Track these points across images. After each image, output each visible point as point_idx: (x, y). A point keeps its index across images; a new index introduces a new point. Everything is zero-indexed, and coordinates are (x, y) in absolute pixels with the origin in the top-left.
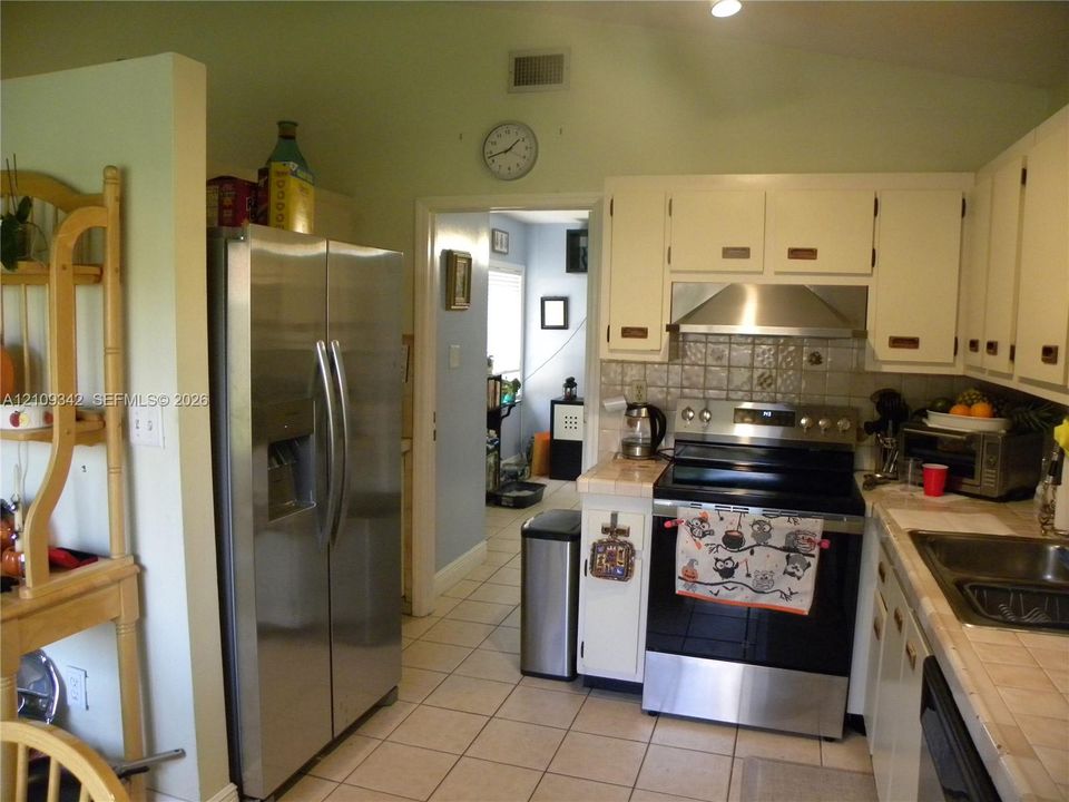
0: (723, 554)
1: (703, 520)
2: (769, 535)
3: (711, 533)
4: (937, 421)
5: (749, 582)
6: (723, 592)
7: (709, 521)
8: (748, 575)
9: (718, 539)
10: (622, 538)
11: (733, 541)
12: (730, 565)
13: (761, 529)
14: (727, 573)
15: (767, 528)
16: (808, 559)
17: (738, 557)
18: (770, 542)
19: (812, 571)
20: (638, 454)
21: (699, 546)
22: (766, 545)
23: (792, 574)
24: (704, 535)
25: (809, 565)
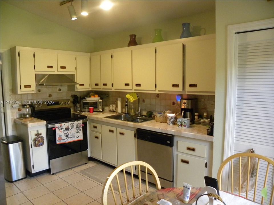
0: (66, 132)
1: (61, 126)
2: (73, 126)
3: (63, 128)
4: (88, 99)
5: (71, 136)
6: (67, 140)
7: (62, 126)
8: (71, 135)
9: (64, 129)
10: (40, 136)
11: (67, 129)
12: (67, 134)
13: (72, 125)
14: (67, 136)
15: (73, 124)
16: (80, 129)
17: (69, 132)
18: (74, 127)
19: (82, 131)
20: (28, 117)
21: (61, 132)
22: (73, 128)
23: (78, 133)
24: (61, 129)
25: (81, 130)
